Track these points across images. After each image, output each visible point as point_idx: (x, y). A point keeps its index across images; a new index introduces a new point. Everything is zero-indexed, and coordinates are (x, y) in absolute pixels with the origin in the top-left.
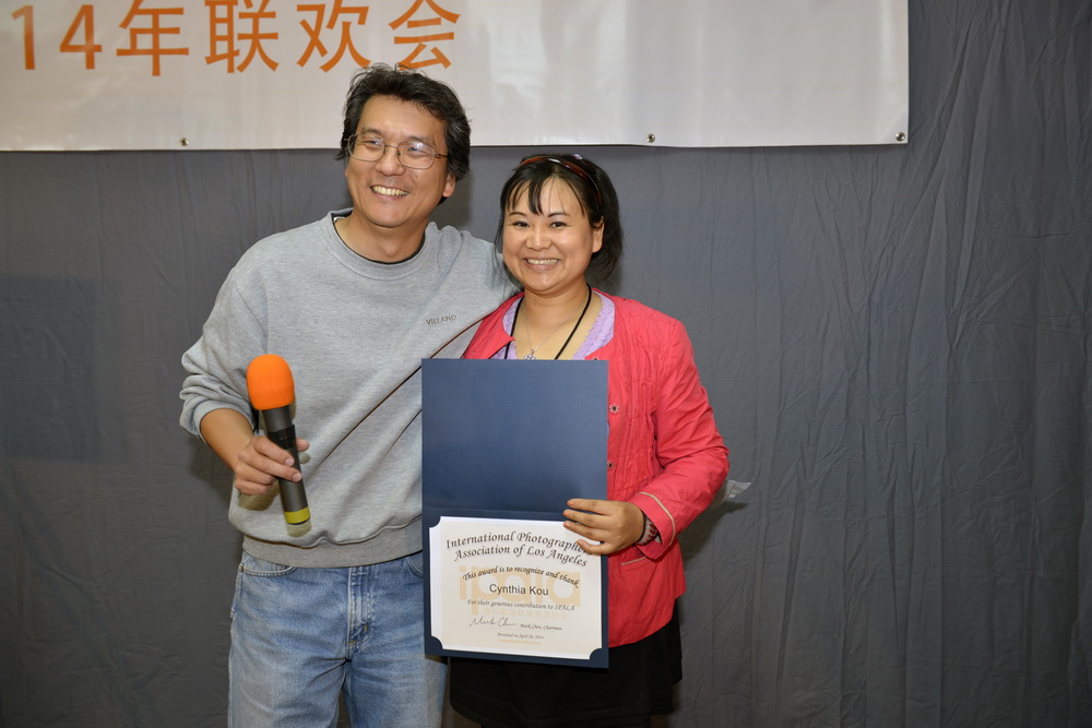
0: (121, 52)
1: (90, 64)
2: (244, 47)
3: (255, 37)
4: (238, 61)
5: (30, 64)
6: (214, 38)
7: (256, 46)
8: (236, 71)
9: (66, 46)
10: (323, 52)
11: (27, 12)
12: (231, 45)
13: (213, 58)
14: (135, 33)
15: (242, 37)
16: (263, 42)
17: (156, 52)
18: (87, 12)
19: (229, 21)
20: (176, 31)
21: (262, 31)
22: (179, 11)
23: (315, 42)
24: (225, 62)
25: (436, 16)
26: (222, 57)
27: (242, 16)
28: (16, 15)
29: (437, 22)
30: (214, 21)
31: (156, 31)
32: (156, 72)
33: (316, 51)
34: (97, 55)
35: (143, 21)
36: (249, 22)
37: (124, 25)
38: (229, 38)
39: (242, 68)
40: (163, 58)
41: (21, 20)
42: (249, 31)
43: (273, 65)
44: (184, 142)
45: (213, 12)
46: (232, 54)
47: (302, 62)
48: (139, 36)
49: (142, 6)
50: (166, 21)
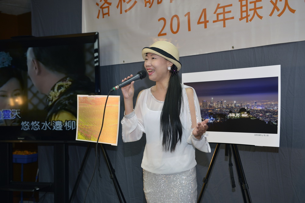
0: (214, 22)
1: (206, 27)
2: (251, 13)
3: (255, 9)
4: (249, 18)
5: (189, 30)
6: (242, 12)
7: (255, 12)
8: (249, 21)
9: (199, 23)
10: (278, 10)
11: (188, 14)
12: (247, 13)
13: (241, 19)
14: (218, 15)
15: (251, 10)
16: (257, 10)
17: (224, 20)
18: (204, 11)
19: (246, 5)
20: (230, 12)
21: (257, 7)
22: (231, 5)
23: (276, 7)
24: (245, 20)
26: (244, 18)
27: (251, 3)
28: (185, 16)
30: (242, 6)
31: (224, 13)
32: (224, 26)
33: (276, 10)
34: (207, 23)
35: (220, 11)
36: (253, 4)
37: (215, 13)
38: (247, 11)
39: (251, 20)
40: (226, 21)
41: (187, 17)
42: (253, 7)
43: (261, 17)
44: (233, 47)
45: (241, 3)
46: (248, 16)
47: (271, 15)
48: (219, 16)
49: (220, 6)
50: (227, 9)
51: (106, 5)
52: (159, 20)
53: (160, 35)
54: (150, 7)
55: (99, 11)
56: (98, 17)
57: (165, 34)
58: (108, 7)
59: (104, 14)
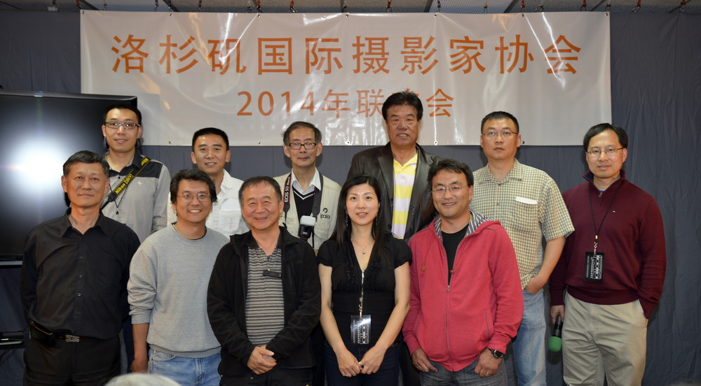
0: (324, 109)
1: (312, 113)
2: (371, 108)
3: (376, 104)
4: (370, 113)
6: (360, 105)
7: (376, 107)
8: (369, 116)
9: (303, 108)
11: (287, 94)
12: (367, 107)
13: (360, 112)
14: (329, 102)
15: (371, 104)
17: (337, 109)
18: (311, 94)
19: (366, 98)
20: (345, 102)
21: (378, 102)
22: (347, 94)
24: (364, 114)
25: (444, 98)
26: (363, 111)
27: (371, 96)
28: (283, 95)
29: (445, 100)
30: (360, 98)
31: (338, 102)
32: (338, 117)
34: (315, 110)
35: (333, 98)
36: (374, 98)
37: (325, 99)
38: (366, 104)
40: (340, 112)
41: (285, 97)
42: (374, 102)
44: (349, 143)
45: (360, 95)
46: (367, 110)
48: (331, 103)
49: (332, 92)
50: (341, 98)
51: (135, 55)
52: (240, 94)
53: (240, 113)
54: (222, 73)
55: (118, 61)
56: (115, 69)
57: (250, 114)
58: (141, 59)
59: (128, 68)
